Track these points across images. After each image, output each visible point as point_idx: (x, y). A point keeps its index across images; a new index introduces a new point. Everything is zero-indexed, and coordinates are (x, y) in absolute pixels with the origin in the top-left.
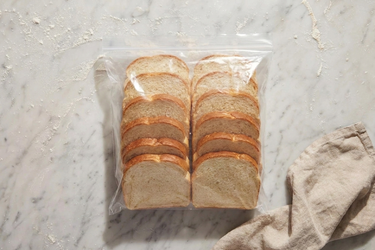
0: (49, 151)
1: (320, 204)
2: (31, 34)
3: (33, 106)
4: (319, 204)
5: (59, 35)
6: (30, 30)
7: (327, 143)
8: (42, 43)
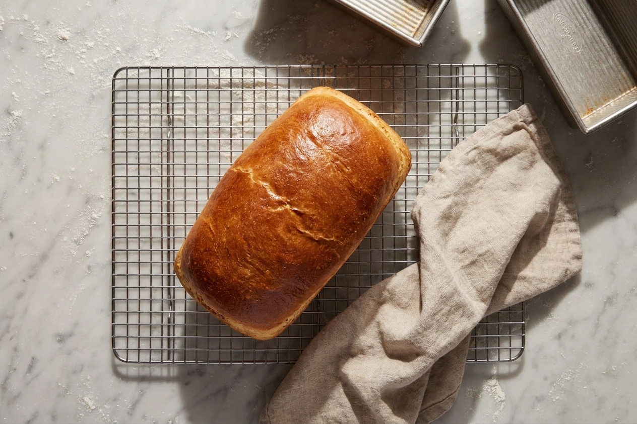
0: (85, 254)
1: (466, 252)
2: (55, 57)
3: (58, 178)
4: (463, 252)
5: (103, 59)
6: (53, 51)
7: (475, 148)
8: (73, 72)
